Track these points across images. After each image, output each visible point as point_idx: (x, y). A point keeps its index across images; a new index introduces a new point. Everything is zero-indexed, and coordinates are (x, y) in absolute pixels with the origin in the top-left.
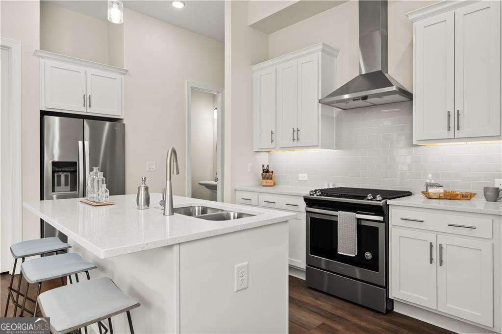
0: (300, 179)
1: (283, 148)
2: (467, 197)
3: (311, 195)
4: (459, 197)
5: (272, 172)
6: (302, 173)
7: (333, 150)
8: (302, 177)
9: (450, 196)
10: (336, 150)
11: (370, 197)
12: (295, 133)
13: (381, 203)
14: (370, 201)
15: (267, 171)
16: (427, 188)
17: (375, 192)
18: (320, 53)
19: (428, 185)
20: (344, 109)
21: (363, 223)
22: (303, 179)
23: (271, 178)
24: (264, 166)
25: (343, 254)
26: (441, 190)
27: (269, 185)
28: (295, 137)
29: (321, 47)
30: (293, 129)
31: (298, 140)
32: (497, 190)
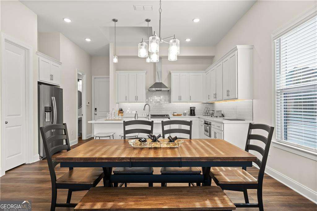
4: (179, 115)
5: (123, 111)
12: (136, 98)
18: (145, 74)
23: (123, 113)
24: (120, 108)
27: (122, 115)
29: (145, 72)
30: (136, 96)
31: (137, 100)
32: (186, 113)
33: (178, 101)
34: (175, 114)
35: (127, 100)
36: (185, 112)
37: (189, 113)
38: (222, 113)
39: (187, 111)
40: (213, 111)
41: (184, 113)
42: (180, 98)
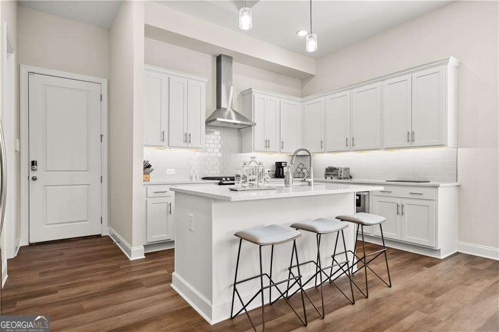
8: (169, 171)
12: (187, 137)
22: (171, 173)
27: (147, 179)
28: (187, 140)
31: (189, 142)
33: (263, 148)
35: (165, 139)
42: (267, 144)
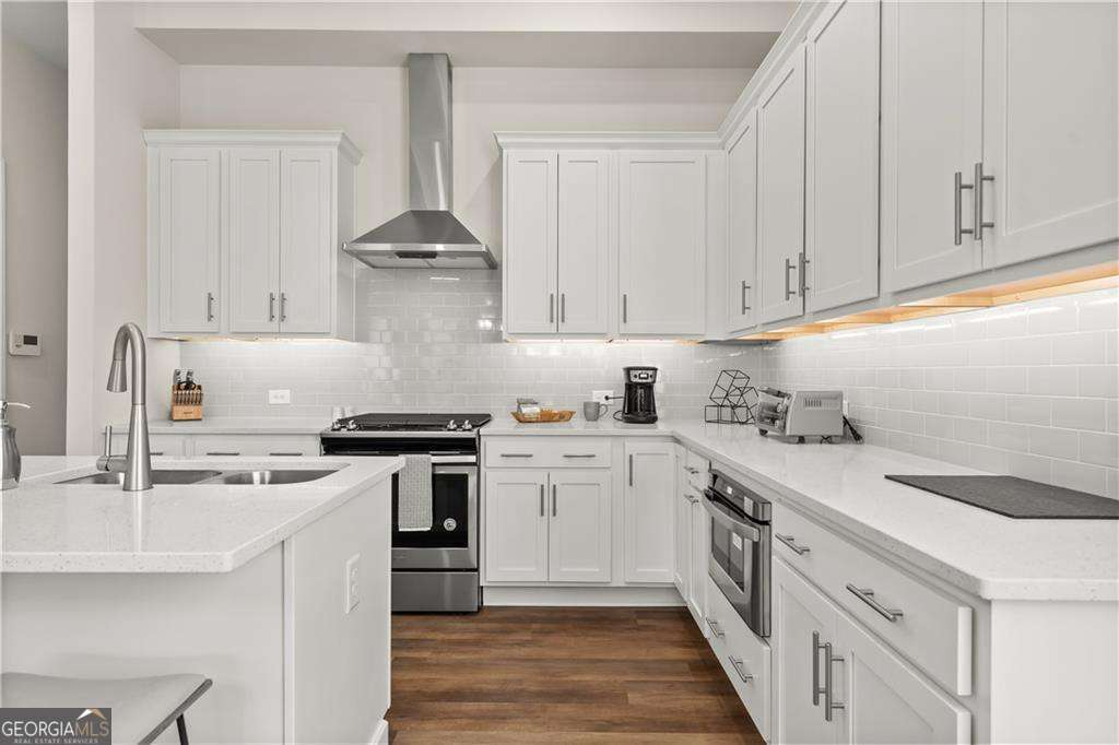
0: (272, 401)
1: (237, 334)
2: (563, 417)
3: (334, 430)
4: (557, 417)
5: (200, 388)
6: (276, 388)
7: (350, 343)
8: (276, 397)
9: (547, 418)
10: (355, 344)
11: (452, 425)
12: (276, 304)
13: (472, 434)
14: (452, 432)
15: (189, 385)
16: (519, 407)
17: (459, 419)
18: (335, 151)
19: (520, 403)
20: (374, 267)
21: (441, 471)
22: (280, 401)
23: (198, 401)
24: (179, 374)
25: (409, 530)
26: (537, 409)
27: (192, 416)
28: (277, 313)
29: (338, 139)
30: (271, 294)
31: (283, 318)
32: (598, 405)
34: (525, 410)
36: (597, 396)
37: (620, 404)
38: (845, 413)
39: (610, 394)
40: (779, 394)
41: (586, 405)
42: (557, 309)
